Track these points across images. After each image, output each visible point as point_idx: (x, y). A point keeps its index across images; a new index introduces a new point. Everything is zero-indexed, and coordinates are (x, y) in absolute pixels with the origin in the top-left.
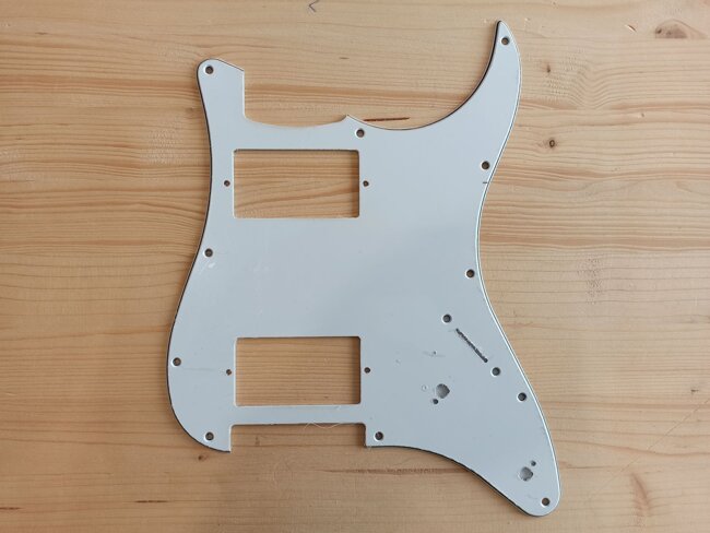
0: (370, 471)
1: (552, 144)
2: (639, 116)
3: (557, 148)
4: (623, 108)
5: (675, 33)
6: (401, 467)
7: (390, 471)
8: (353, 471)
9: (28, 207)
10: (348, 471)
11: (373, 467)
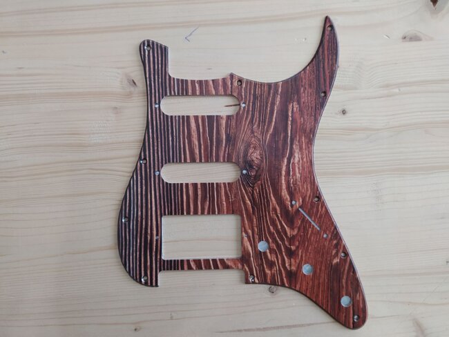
0: (245, 330)
1: (344, 112)
2: (397, 90)
3: (347, 115)
4: (387, 86)
5: (415, 38)
6: (265, 326)
7: (259, 329)
8: (234, 331)
9: (17, 177)
10: (231, 331)
11: (246, 328)
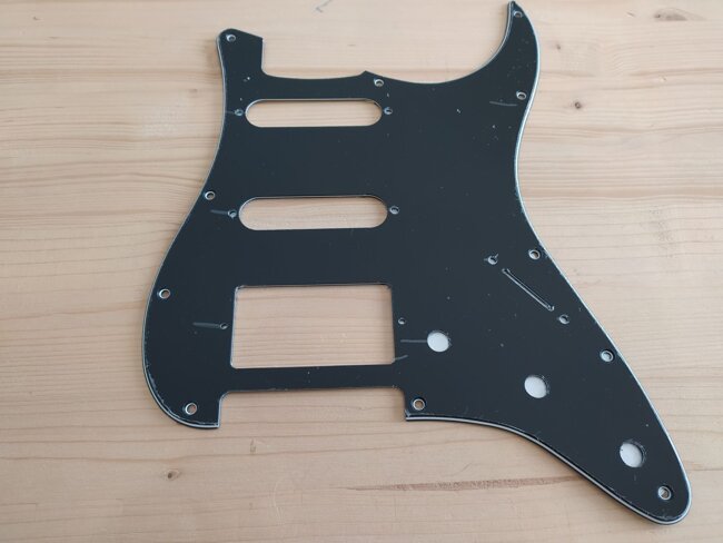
0: (413, 486)
1: (578, 106)
2: (662, 80)
3: (584, 109)
6: (458, 479)
7: (443, 486)
8: (389, 488)
10: (382, 488)
11: (417, 481)
